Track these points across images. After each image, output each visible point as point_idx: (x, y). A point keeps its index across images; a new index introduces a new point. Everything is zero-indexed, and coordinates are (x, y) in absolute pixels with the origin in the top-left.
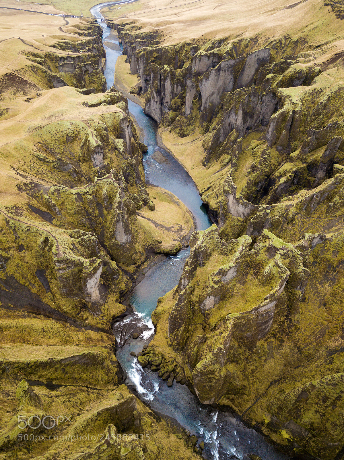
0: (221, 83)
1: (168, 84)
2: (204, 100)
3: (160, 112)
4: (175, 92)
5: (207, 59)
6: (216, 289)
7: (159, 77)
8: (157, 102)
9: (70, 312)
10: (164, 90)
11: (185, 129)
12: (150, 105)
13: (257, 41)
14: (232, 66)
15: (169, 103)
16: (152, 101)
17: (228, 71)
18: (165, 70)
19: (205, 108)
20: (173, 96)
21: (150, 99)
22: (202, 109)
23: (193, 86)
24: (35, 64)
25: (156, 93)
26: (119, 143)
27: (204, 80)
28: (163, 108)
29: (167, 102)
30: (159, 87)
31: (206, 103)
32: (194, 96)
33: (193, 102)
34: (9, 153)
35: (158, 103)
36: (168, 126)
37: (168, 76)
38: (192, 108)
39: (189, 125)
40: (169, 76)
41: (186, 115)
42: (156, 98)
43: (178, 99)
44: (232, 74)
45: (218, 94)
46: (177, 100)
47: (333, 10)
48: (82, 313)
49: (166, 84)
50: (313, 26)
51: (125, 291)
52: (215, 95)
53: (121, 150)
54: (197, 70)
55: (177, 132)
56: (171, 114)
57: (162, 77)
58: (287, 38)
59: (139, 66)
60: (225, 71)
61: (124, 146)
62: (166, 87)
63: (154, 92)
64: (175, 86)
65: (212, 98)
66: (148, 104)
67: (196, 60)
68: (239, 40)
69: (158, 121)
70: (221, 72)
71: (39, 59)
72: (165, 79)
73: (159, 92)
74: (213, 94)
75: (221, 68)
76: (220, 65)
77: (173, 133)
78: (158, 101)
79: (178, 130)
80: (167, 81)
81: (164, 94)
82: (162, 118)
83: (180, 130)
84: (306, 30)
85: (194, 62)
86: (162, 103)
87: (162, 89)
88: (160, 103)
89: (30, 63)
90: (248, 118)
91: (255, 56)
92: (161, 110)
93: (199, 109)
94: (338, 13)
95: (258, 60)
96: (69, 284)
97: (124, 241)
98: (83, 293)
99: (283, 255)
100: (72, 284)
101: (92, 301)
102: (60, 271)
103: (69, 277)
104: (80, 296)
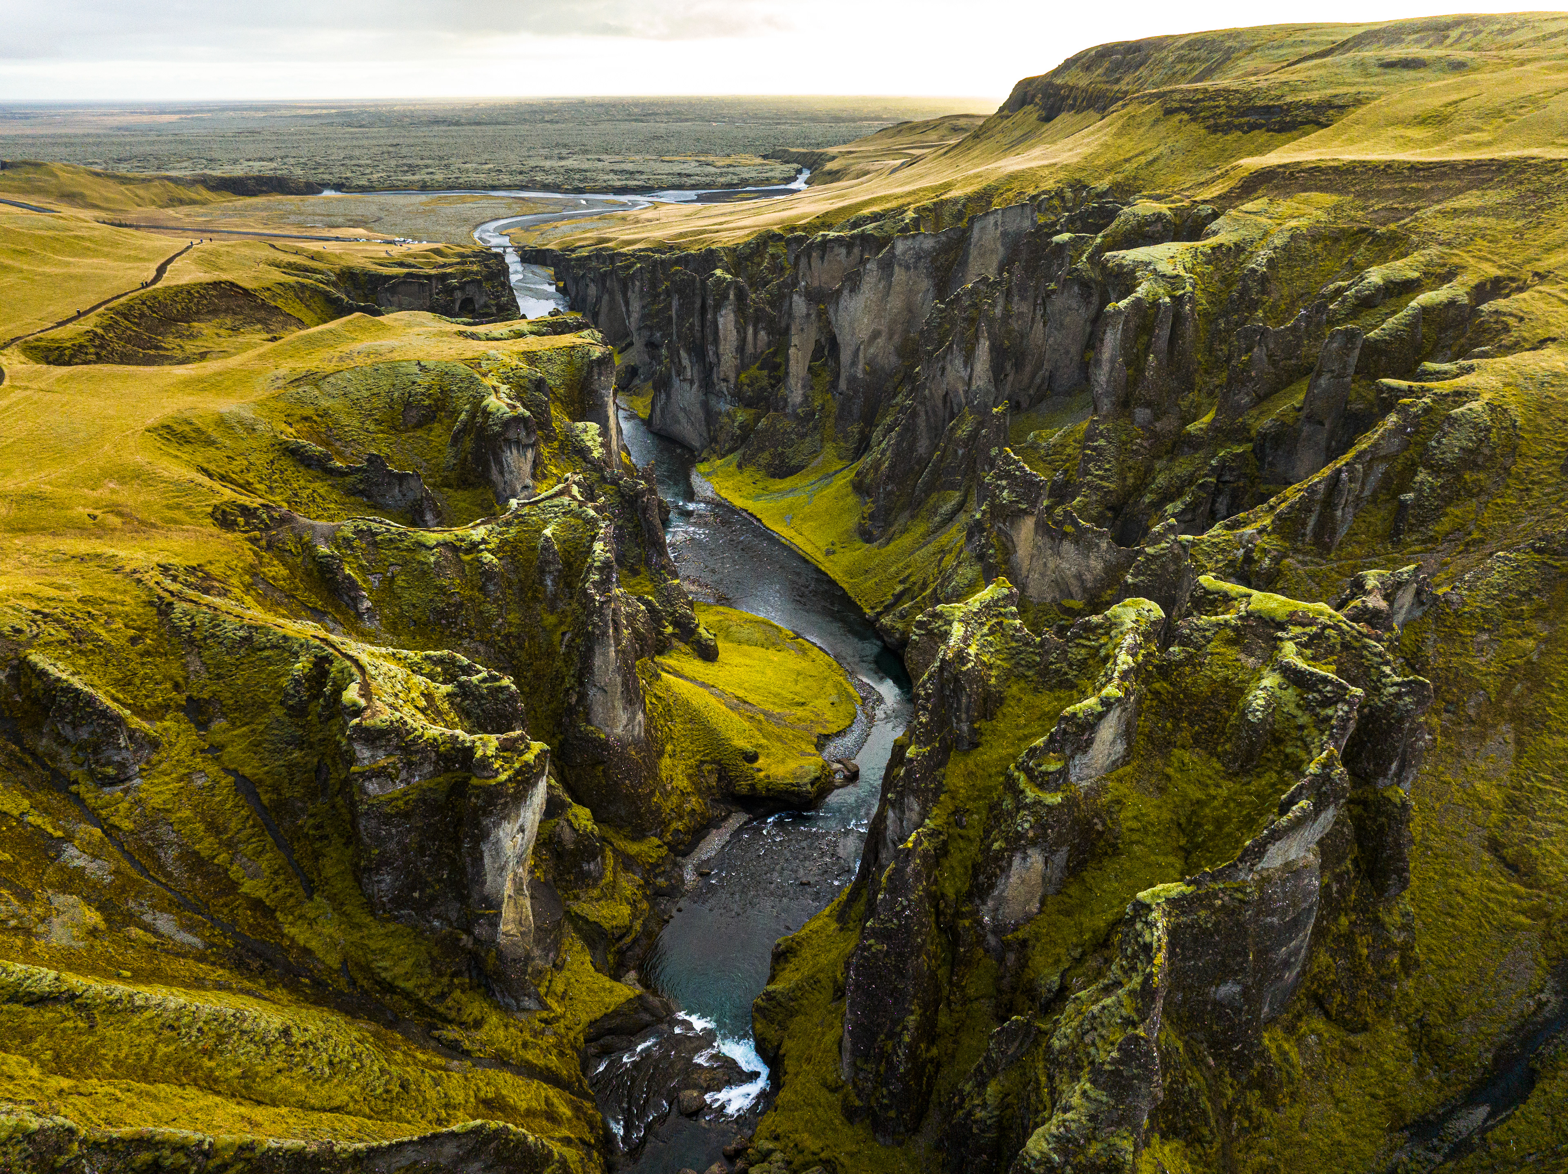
0: (896, 303)
2: (845, 356)
3: (701, 415)
4: (750, 348)
5: (844, 247)
6: (1050, 808)
7: (698, 305)
8: (692, 382)
9: (409, 985)
10: (716, 341)
11: (788, 451)
12: (668, 397)
14: (928, 253)
15: (732, 380)
16: (676, 382)
17: (916, 268)
18: (720, 281)
19: (852, 379)
20: (742, 360)
21: (670, 377)
22: (843, 385)
23: (808, 315)
25: (689, 355)
26: (589, 433)
27: (846, 292)
28: (713, 401)
29: (725, 380)
30: (698, 335)
31: (854, 363)
32: (812, 346)
33: (810, 368)
34: (198, 431)
35: (696, 386)
36: (731, 451)
37: (727, 298)
38: (808, 386)
39: (803, 436)
40: (732, 297)
41: (789, 410)
42: (689, 369)
43: (760, 368)
44: (929, 275)
45: (890, 338)
46: (757, 373)
47: (1193, 120)
48: (457, 993)
49: (721, 321)
50: (1143, 159)
51: (629, 929)
52: (880, 341)
53: (596, 455)
54: (816, 284)
55: (762, 462)
56: (741, 416)
57: (710, 302)
58: (1076, 187)
59: (627, 304)
60: (908, 268)
61: (602, 445)
62: (721, 333)
63: (683, 353)
64: (750, 331)
65: (872, 350)
66: (663, 396)
67: (809, 257)
68: (937, 203)
69: (697, 444)
70: (896, 269)
72: (718, 307)
73: (699, 352)
74: (876, 335)
75: (894, 256)
76: (893, 247)
77: (749, 470)
78: (695, 375)
79: (765, 457)
80: (723, 312)
81: (717, 355)
82: (709, 431)
83: (773, 456)
84: (1128, 168)
85: (803, 261)
86: (707, 385)
87: (710, 338)
88: (700, 386)
90: (1009, 368)
91: (996, 224)
92: (705, 406)
93: (834, 385)
94: (1212, 121)
95: (1004, 234)
96: (405, 850)
97: (619, 731)
98: (463, 899)
99: (1306, 646)
100: (422, 850)
101: (502, 940)
102: (372, 787)
103: (407, 815)
104: (453, 915)
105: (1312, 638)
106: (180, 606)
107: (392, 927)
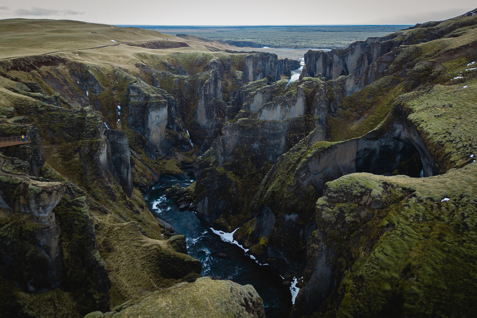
7: (313, 60)
26: (239, 73)
27: (350, 54)
30: (312, 69)
32: (340, 72)
40: (321, 57)
80: (318, 62)
96: (135, 114)
97: (204, 123)
98: (144, 127)
99: (307, 85)
100: (138, 115)
101: (150, 140)
102: (132, 99)
103: (137, 106)
104: (142, 131)
105: (309, 83)
106: (118, 71)
107: (130, 129)
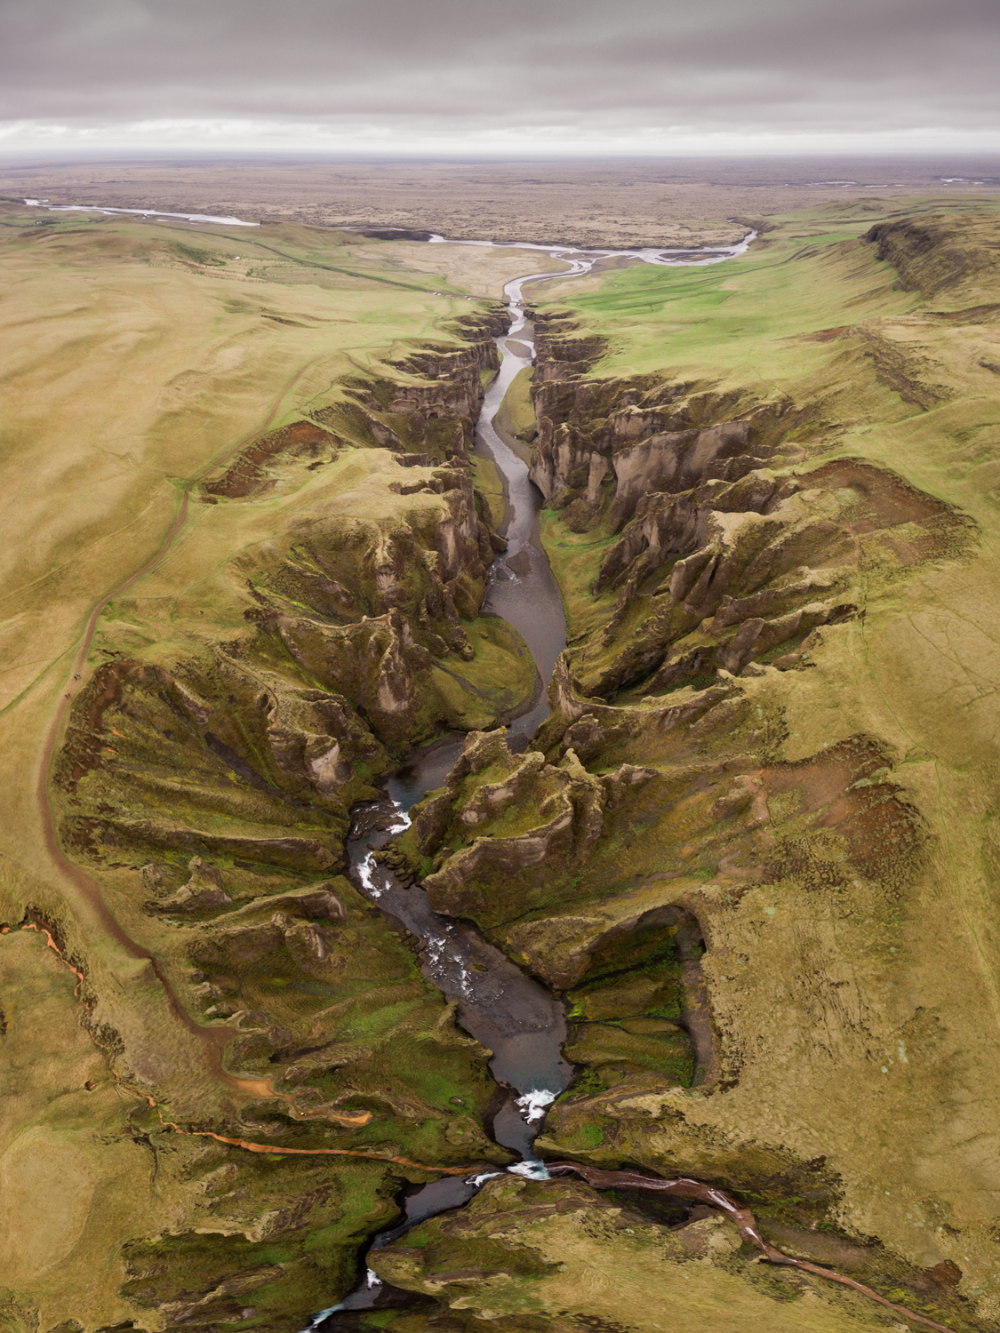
0: (652, 463)
1: (565, 451)
2: (619, 484)
3: (549, 485)
4: (578, 460)
5: (641, 419)
7: (551, 438)
8: (546, 470)
10: (558, 457)
11: (582, 522)
12: (535, 470)
13: (737, 399)
15: (564, 475)
16: (539, 467)
17: (665, 449)
18: (562, 432)
21: (536, 462)
22: (617, 496)
23: (601, 462)
24: (351, 400)
25: (545, 458)
26: (430, 556)
27: (622, 456)
28: (555, 479)
30: (550, 451)
31: (623, 488)
32: (602, 476)
34: (251, 559)
35: (548, 472)
36: (559, 510)
37: (564, 440)
38: (598, 492)
40: (567, 440)
41: (587, 501)
42: (544, 464)
43: (583, 470)
44: (674, 451)
45: (648, 477)
46: (581, 472)
49: (560, 450)
53: (431, 569)
54: (623, 432)
55: (570, 522)
56: (567, 491)
57: (555, 441)
58: (787, 402)
60: (660, 448)
61: (437, 563)
62: (561, 453)
63: (541, 456)
65: (635, 483)
67: (621, 419)
68: (705, 395)
69: (545, 496)
70: (652, 450)
71: (361, 391)
72: (559, 444)
73: (549, 458)
74: (638, 476)
78: (548, 467)
80: (563, 446)
81: (558, 462)
82: (552, 494)
83: (574, 521)
84: (822, 394)
85: (618, 420)
86: (553, 473)
87: (555, 455)
88: (550, 473)
89: (344, 399)
90: (671, 537)
91: (717, 432)
92: (552, 482)
93: (612, 496)
95: (722, 436)
